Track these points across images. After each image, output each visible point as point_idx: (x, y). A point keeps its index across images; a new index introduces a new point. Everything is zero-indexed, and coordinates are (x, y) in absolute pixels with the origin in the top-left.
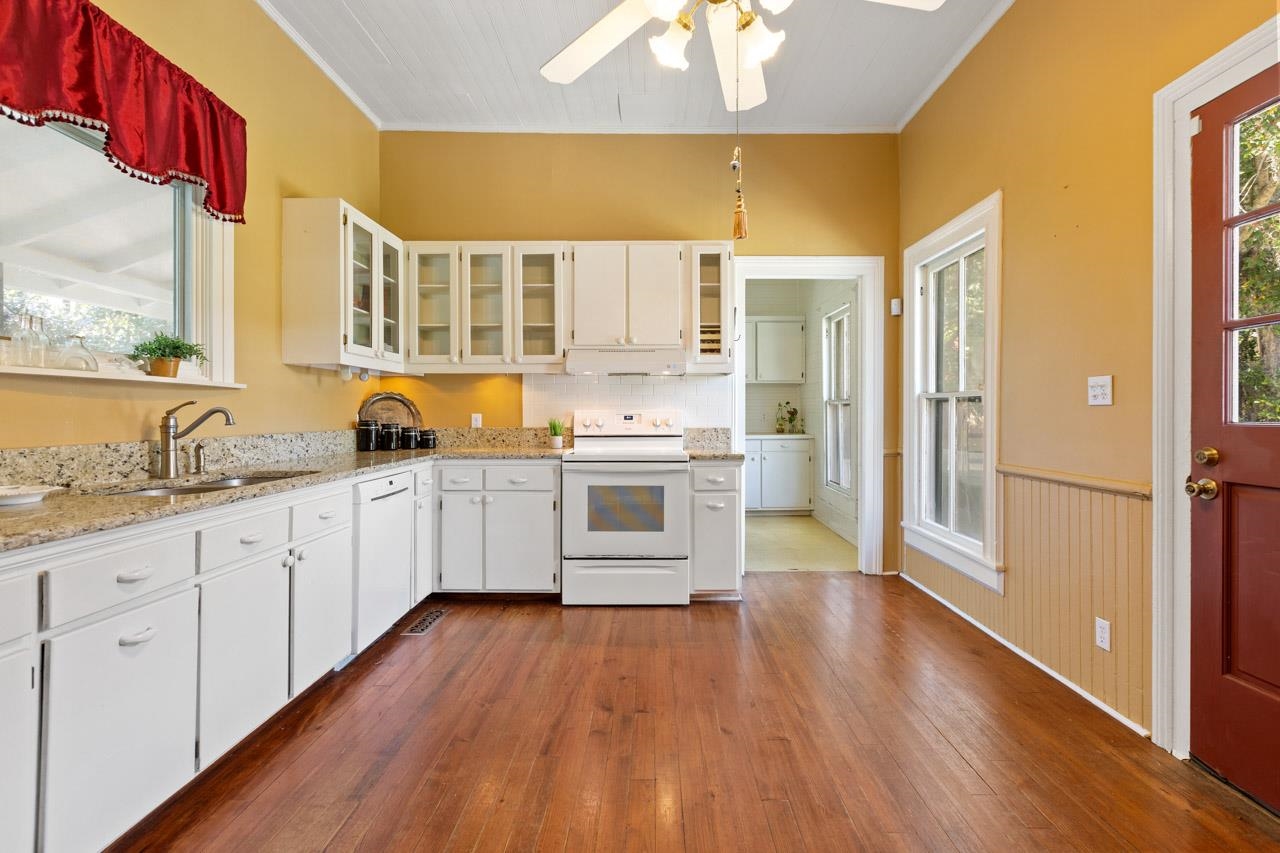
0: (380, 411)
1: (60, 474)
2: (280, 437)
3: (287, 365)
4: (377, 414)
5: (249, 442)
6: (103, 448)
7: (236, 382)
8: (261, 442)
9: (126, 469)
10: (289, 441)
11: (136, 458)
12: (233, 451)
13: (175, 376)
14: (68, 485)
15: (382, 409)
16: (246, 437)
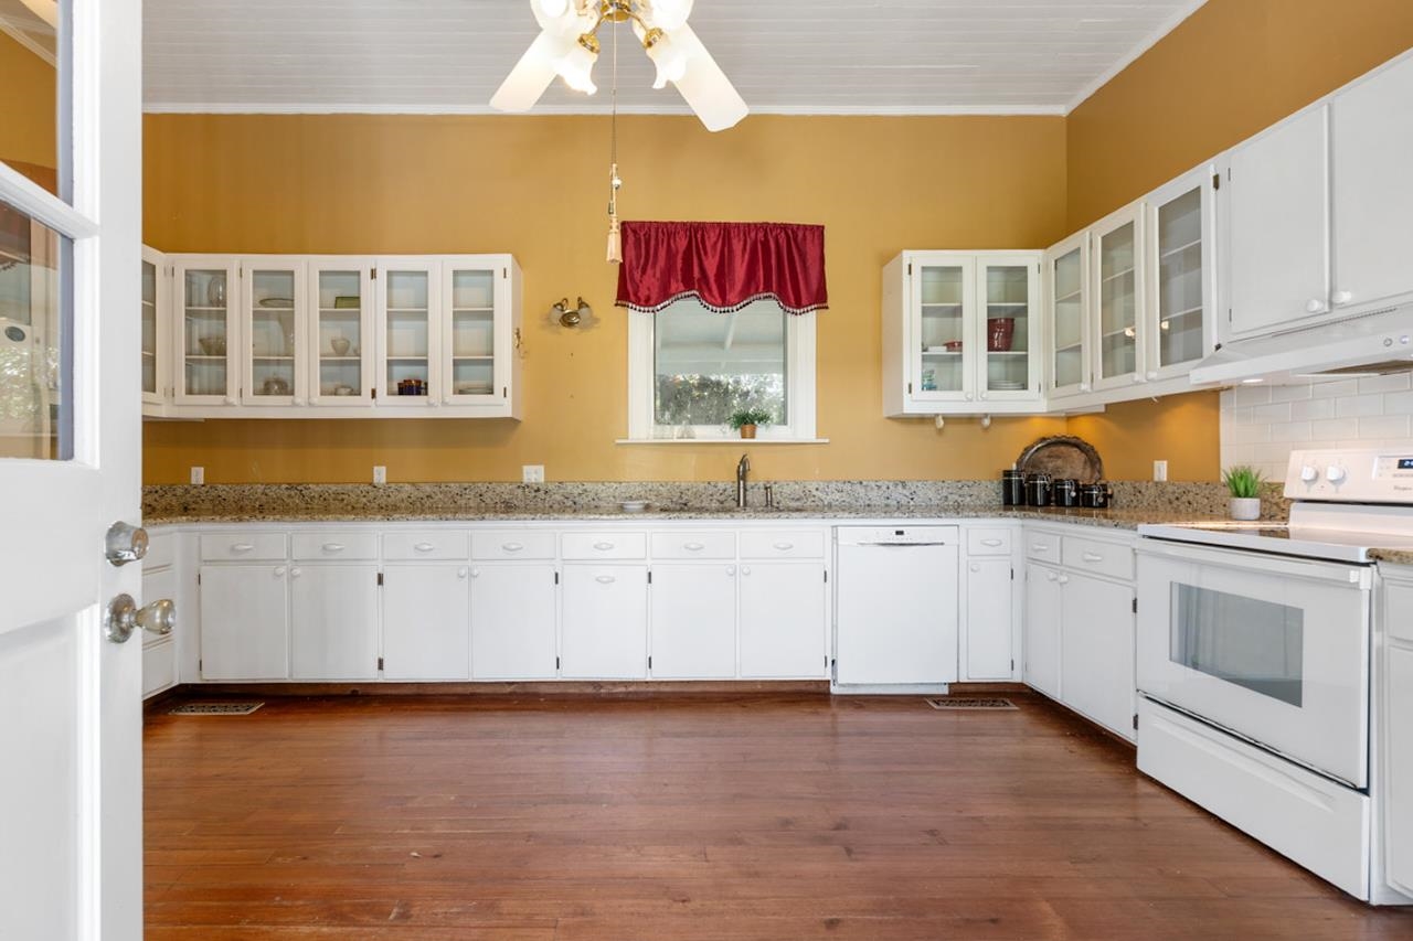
0: (1045, 460)
1: (681, 497)
2: (873, 484)
3: (889, 418)
4: (1042, 462)
5: (833, 486)
6: (706, 484)
7: (817, 438)
8: (847, 487)
9: (722, 498)
10: (884, 488)
11: (729, 492)
12: (815, 492)
13: (753, 437)
14: (686, 505)
15: (1049, 457)
16: (830, 482)
